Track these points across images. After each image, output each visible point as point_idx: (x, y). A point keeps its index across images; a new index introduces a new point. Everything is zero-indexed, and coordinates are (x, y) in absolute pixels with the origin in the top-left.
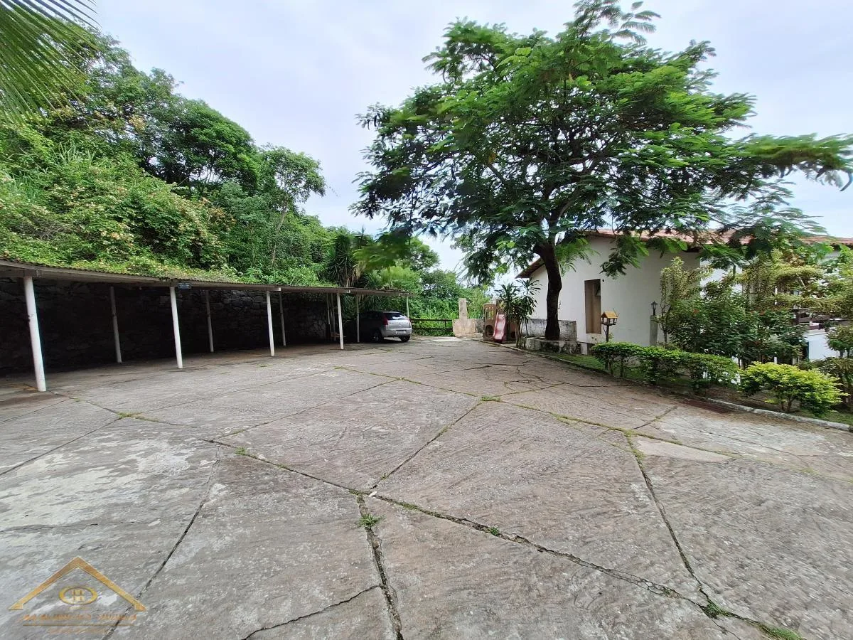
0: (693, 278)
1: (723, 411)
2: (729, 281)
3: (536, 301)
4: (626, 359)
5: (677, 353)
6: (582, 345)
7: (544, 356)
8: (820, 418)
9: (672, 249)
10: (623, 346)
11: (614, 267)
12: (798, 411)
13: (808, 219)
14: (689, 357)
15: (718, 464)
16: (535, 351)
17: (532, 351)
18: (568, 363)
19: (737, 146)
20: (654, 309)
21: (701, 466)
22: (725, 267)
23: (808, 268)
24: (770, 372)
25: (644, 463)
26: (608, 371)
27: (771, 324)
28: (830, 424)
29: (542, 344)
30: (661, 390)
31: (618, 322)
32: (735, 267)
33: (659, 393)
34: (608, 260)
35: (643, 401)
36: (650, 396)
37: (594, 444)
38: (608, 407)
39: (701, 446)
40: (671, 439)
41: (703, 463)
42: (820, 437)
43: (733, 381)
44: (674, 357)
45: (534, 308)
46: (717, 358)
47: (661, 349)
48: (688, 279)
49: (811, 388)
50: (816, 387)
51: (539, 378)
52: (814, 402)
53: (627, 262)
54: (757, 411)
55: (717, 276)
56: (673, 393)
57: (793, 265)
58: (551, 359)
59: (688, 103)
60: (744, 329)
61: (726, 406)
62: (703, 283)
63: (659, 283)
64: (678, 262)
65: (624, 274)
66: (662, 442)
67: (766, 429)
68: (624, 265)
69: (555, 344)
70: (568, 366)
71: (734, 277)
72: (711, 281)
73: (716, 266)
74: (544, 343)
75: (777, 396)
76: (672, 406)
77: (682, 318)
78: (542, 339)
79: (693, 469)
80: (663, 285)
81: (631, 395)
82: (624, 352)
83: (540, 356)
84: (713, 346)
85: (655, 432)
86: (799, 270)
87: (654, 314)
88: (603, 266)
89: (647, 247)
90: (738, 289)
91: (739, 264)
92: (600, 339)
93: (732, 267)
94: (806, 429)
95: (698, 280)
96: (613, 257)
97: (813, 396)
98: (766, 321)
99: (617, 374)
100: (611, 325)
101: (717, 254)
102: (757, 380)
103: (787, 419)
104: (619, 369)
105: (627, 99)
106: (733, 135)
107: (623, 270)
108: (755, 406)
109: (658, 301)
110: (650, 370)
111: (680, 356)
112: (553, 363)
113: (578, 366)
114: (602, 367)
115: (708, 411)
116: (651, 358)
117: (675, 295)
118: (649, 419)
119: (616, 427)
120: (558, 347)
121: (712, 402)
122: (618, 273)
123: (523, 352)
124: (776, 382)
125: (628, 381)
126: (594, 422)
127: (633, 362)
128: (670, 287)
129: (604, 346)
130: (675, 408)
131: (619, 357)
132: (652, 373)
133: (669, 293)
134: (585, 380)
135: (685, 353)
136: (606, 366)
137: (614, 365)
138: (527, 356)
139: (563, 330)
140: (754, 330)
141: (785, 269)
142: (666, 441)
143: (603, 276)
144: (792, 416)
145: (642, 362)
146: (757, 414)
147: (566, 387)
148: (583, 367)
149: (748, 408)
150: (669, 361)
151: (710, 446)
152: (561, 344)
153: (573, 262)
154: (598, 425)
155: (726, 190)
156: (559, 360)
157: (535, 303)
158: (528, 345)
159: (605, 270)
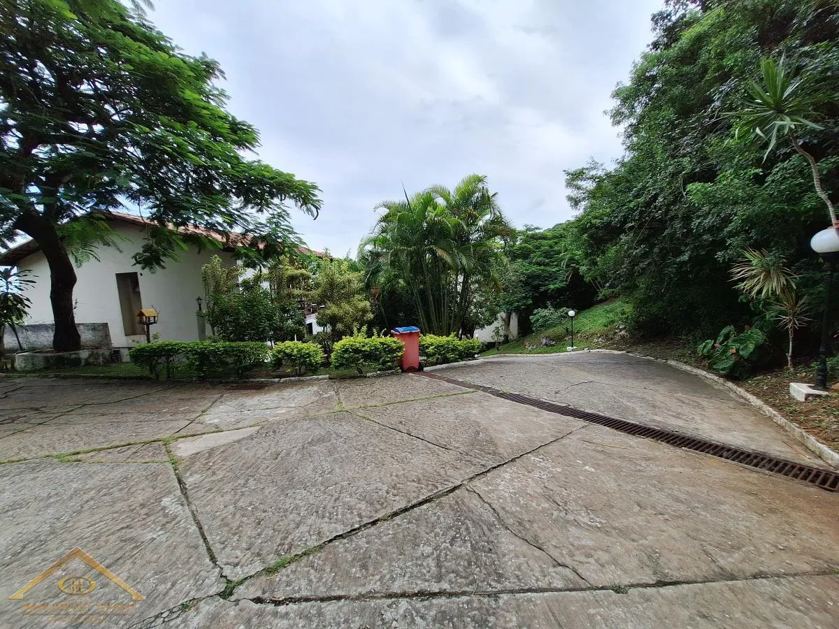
0: (232, 275)
1: (260, 387)
2: (258, 279)
3: (28, 300)
4: (171, 359)
5: (220, 344)
6: (122, 350)
7: (52, 375)
8: (316, 375)
9: (209, 246)
10: (167, 345)
11: (150, 259)
12: (305, 373)
13: (297, 235)
14: (231, 347)
15: (251, 438)
16: (34, 371)
17: (30, 372)
18: (95, 378)
19: (250, 166)
20: (200, 305)
21: (237, 445)
22: (254, 267)
23: (303, 271)
24: (287, 348)
25: (181, 467)
26: (153, 376)
27: (288, 311)
28: (320, 377)
29: (47, 359)
30: (210, 383)
31: (159, 320)
32: (260, 267)
33: (209, 386)
34: (141, 251)
35: (189, 399)
36: (198, 391)
37: (118, 473)
38: (147, 418)
39: (240, 425)
40: (214, 429)
41: (239, 441)
42: (315, 388)
43: (266, 361)
44: (218, 348)
45: (26, 309)
46: (252, 344)
47: (207, 343)
48: (227, 276)
49: (309, 355)
50: (312, 353)
51: (37, 409)
52: (311, 364)
53: (165, 255)
54: (282, 380)
55: (249, 274)
56: (221, 383)
57: (297, 269)
58: (65, 378)
59: (204, 108)
60: (270, 318)
61: (262, 382)
62: (240, 280)
63: (202, 279)
64: (216, 259)
65: (163, 267)
66: (204, 436)
67: (287, 393)
68: (162, 258)
69: (73, 356)
70: (95, 381)
71: (261, 275)
72: (246, 278)
73: (247, 265)
74: (51, 357)
75: (292, 366)
76: (219, 396)
77: (224, 312)
78: (47, 352)
79: (230, 450)
80: (205, 280)
81: (179, 396)
82: (168, 352)
83: (46, 377)
84: (249, 334)
85: (199, 428)
86: (299, 272)
87: (200, 309)
88: (135, 257)
89: (184, 242)
90: (265, 285)
91: (264, 265)
92: (140, 341)
93: (259, 267)
94: (309, 385)
95: (236, 277)
96: (147, 248)
97: (310, 361)
98: (284, 310)
99: (163, 378)
100: (152, 323)
101: (247, 256)
102: (280, 356)
103: (299, 381)
104: (165, 372)
105: (132, 68)
106: (246, 155)
107: (162, 263)
108: (281, 377)
109: (203, 296)
110: (197, 365)
111: (223, 347)
112: (67, 383)
113: (111, 378)
114: (146, 373)
115: (249, 391)
116: (197, 353)
117: (217, 290)
118: (194, 416)
119: (153, 439)
120: (78, 360)
121: (252, 382)
122: (157, 266)
123: (8, 377)
124: (291, 355)
125: (176, 382)
126: (123, 443)
127: (181, 361)
128: (212, 283)
129: (144, 348)
130: (222, 396)
131: (163, 358)
132: (199, 368)
133: (212, 289)
134: (119, 394)
135: (227, 343)
136: (151, 370)
137: (160, 367)
138: (17, 381)
139: (86, 336)
140: (277, 318)
141: (292, 271)
142: (208, 433)
143: (137, 269)
144: (301, 378)
145: (188, 358)
146: (282, 383)
147: (87, 410)
148: (120, 378)
149: (277, 380)
150: (214, 353)
151: (247, 423)
152: (84, 354)
153: (93, 249)
154: (129, 444)
155: (247, 202)
156: (79, 377)
157: (26, 302)
158: (19, 363)
159: (138, 262)
